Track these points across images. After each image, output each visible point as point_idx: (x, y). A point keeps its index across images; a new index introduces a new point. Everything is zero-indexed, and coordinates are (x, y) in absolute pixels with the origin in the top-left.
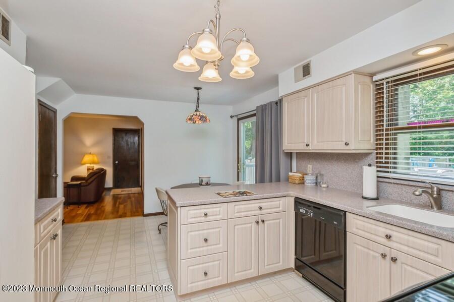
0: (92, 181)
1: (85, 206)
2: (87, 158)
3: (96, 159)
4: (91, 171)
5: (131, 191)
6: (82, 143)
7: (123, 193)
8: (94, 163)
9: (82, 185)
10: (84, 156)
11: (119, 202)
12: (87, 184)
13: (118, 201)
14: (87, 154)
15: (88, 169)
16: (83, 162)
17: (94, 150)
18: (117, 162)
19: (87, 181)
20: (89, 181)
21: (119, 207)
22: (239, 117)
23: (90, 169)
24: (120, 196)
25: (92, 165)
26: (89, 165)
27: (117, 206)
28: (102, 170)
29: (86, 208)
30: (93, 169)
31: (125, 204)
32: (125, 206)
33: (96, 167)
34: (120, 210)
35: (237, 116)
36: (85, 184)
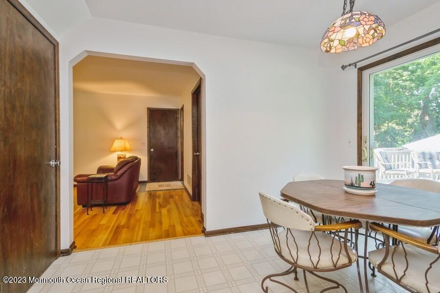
0: (123, 174)
1: (113, 208)
2: (117, 144)
3: (128, 145)
4: (122, 160)
5: (170, 185)
6: (111, 125)
7: (160, 188)
8: (125, 150)
9: (109, 178)
10: (114, 141)
11: (159, 203)
12: (117, 177)
13: (157, 200)
14: (117, 139)
15: (119, 158)
16: (112, 149)
17: (126, 134)
18: (152, 150)
19: (116, 172)
20: (119, 173)
21: (160, 213)
22: (359, 65)
23: (121, 158)
24: (158, 193)
25: (124, 153)
26: (120, 153)
27: (157, 210)
28: (136, 158)
29: (115, 213)
30: (124, 158)
31: (168, 207)
32: (168, 211)
33: (128, 155)
34: (163, 220)
35: (355, 64)
36: (113, 177)
